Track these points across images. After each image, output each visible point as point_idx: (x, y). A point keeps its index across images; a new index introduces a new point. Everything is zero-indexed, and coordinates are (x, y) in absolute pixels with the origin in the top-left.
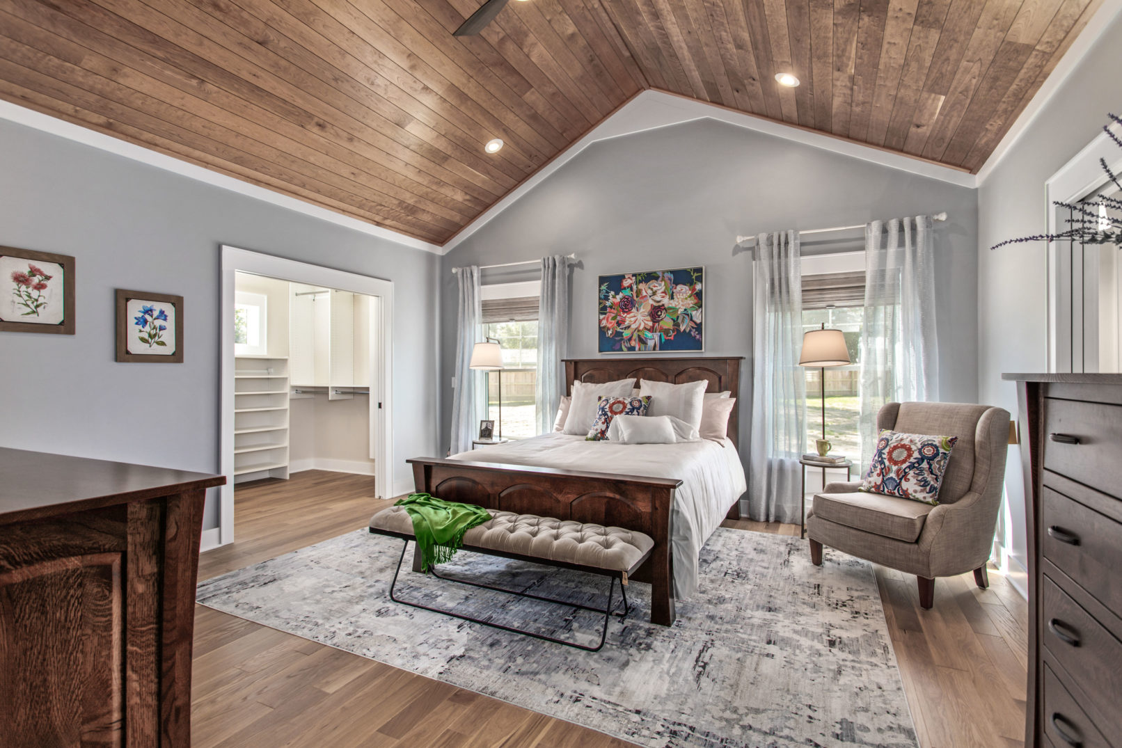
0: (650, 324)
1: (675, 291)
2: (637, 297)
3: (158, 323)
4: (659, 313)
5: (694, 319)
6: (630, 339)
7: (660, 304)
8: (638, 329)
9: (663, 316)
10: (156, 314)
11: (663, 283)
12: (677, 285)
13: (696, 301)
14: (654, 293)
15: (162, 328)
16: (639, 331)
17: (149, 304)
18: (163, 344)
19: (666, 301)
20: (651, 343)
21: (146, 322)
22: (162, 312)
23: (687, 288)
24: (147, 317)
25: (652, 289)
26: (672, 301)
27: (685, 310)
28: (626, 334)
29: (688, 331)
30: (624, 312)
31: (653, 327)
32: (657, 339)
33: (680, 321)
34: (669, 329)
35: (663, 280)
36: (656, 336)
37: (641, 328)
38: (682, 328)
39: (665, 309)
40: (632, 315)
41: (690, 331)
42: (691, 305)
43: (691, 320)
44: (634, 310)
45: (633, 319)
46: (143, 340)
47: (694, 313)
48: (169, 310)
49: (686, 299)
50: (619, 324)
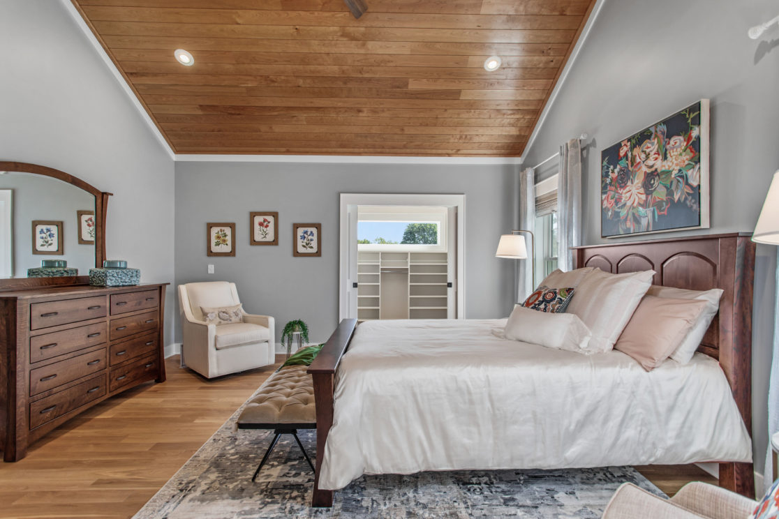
0: (644, 197)
1: (668, 147)
2: (632, 166)
3: (310, 237)
4: (652, 182)
5: (690, 181)
6: (626, 220)
7: (653, 169)
8: (632, 207)
9: (656, 184)
10: (309, 233)
11: (656, 141)
12: (670, 139)
13: (692, 154)
14: (647, 156)
15: (312, 240)
16: (634, 208)
17: (306, 229)
18: (312, 247)
19: (660, 165)
20: (644, 222)
21: (305, 237)
22: (312, 232)
23: (682, 138)
24: (305, 235)
25: (644, 152)
26: (665, 163)
27: (680, 170)
28: (623, 213)
29: (682, 200)
30: (621, 187)
31: (646, 201)
32: (650, 215)
33: (673, 187)
34: (662, 201)
35: (656, 136)
36: (649, 212)
37: (635, 205)
38: (676, 197)
39: (658, 175)
40: (627, 189)
41: (686, 199)
42: (687, 162)
43: (687, 183)
44: (629, 183)
45: (628, 195)
46: (304, 246)
47: (690, 173)
48: (314, 230)
49: (681, 154)
50: (617, 202)
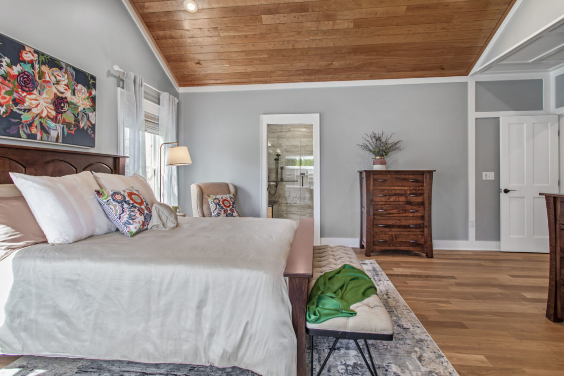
0: (54, 113)
1: (76, 88)
2: (40, 78)
4: (62, 105)
5: (90, 119)
6: (30, 125)
7: (64, 96)
8: (39, 115)
9: (66, 108)
11: (66, 76)
12: (78, 83)
13: (92, 104)
14: (58, 82)
16: (41, 117)
19: (68, 94)
20: (54, 134)
23: (86, 90)
25: (55, 77)
26: (73, 97)
27: (84, 109)
28: (26, 117)
29: (86, 128)
30: (23, 91)
31: (56, 117)
32: (60, 131)
33: (80, 118)
34: (71, 124)
35: (66, 72)
36: (59, 127)
37: (44, 115)
38: (82, 125)
39: (67, 102)
40: (33, 96)
41: (87, 129)
42: (88, 107)
43: (88, 119)
44: (35, 92)
45: (35, 102)
47: (90, 114)
49: (85, 99)
50: (16, 102)
